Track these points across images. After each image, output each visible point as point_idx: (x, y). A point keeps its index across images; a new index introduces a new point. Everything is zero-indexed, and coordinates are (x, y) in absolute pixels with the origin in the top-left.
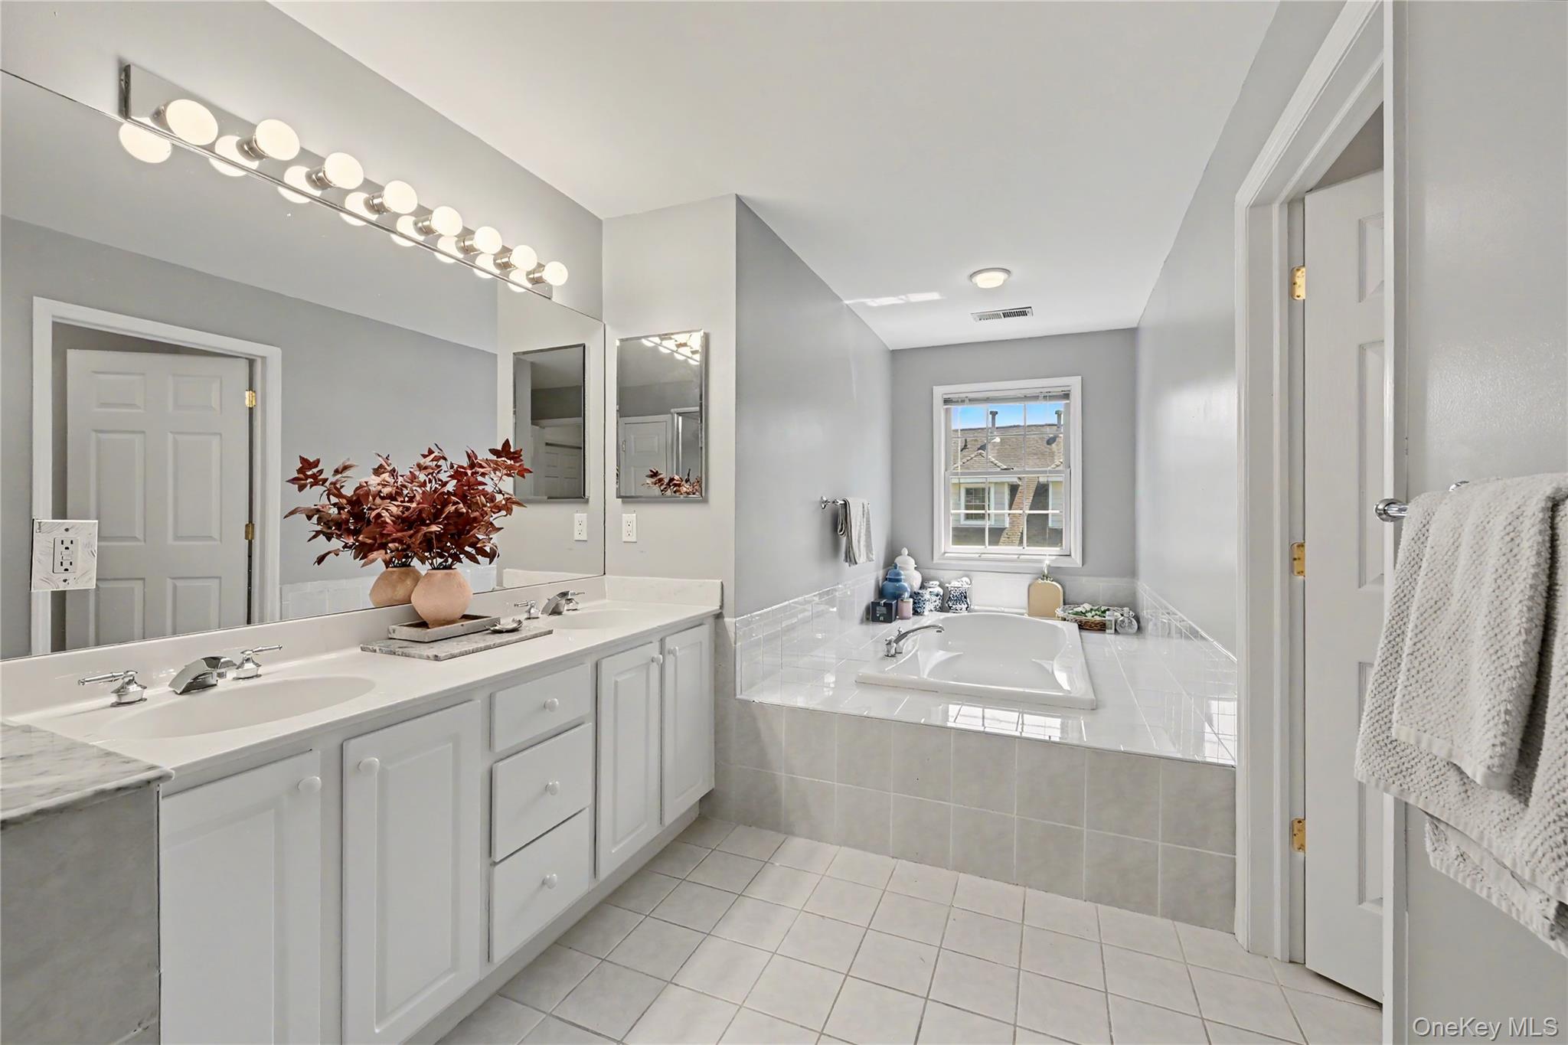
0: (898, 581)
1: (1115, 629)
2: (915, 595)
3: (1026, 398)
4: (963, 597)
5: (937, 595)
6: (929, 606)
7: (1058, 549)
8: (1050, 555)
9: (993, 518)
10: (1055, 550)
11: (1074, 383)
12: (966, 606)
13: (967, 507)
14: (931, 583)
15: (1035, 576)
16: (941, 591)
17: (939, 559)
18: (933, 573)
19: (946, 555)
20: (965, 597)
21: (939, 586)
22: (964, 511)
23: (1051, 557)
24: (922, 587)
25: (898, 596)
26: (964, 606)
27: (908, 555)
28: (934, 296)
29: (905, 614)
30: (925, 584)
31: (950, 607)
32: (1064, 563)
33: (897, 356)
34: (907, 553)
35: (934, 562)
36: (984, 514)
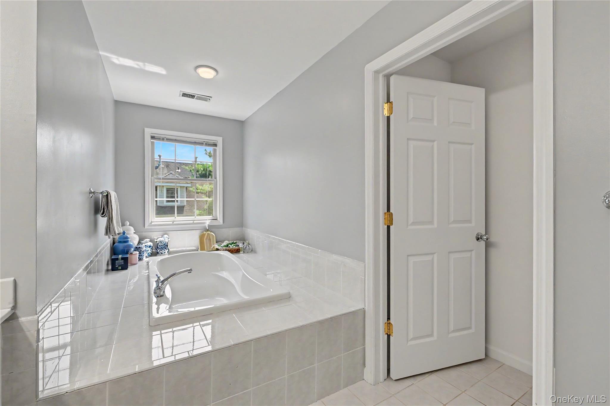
0: (127, 242)
1: (244, 251)
2: (137, 249)
3: (195, 143)
4: (166, 246)
5: (150, 247)
6: (145, 254)
7: (211, 217)
8: (209, 220)
9: (179, 202)
10: (210, 217)
11: (219, 140)
12: (168, 250)
13: (167, 197)
14: (146, 240)
15: (201, 231)
16: (151, 244)
17: (149, 226)
18: (144, 234)
19: (153, 223)
20: (167, 246)
21: (150, 241)
22: (165, 199)
23: (209, 221)
24: (139, 243)
25: (126, 251)
26: (166, 251)
27: (129, 225)
28: (163, 71)
29: (134, 262)
30: (141, 241)
31: (158, 252)
32: (215, 223)
33: (117, 103)
34: (128, 224)
35: (146, 228)
36: (175, 201)
